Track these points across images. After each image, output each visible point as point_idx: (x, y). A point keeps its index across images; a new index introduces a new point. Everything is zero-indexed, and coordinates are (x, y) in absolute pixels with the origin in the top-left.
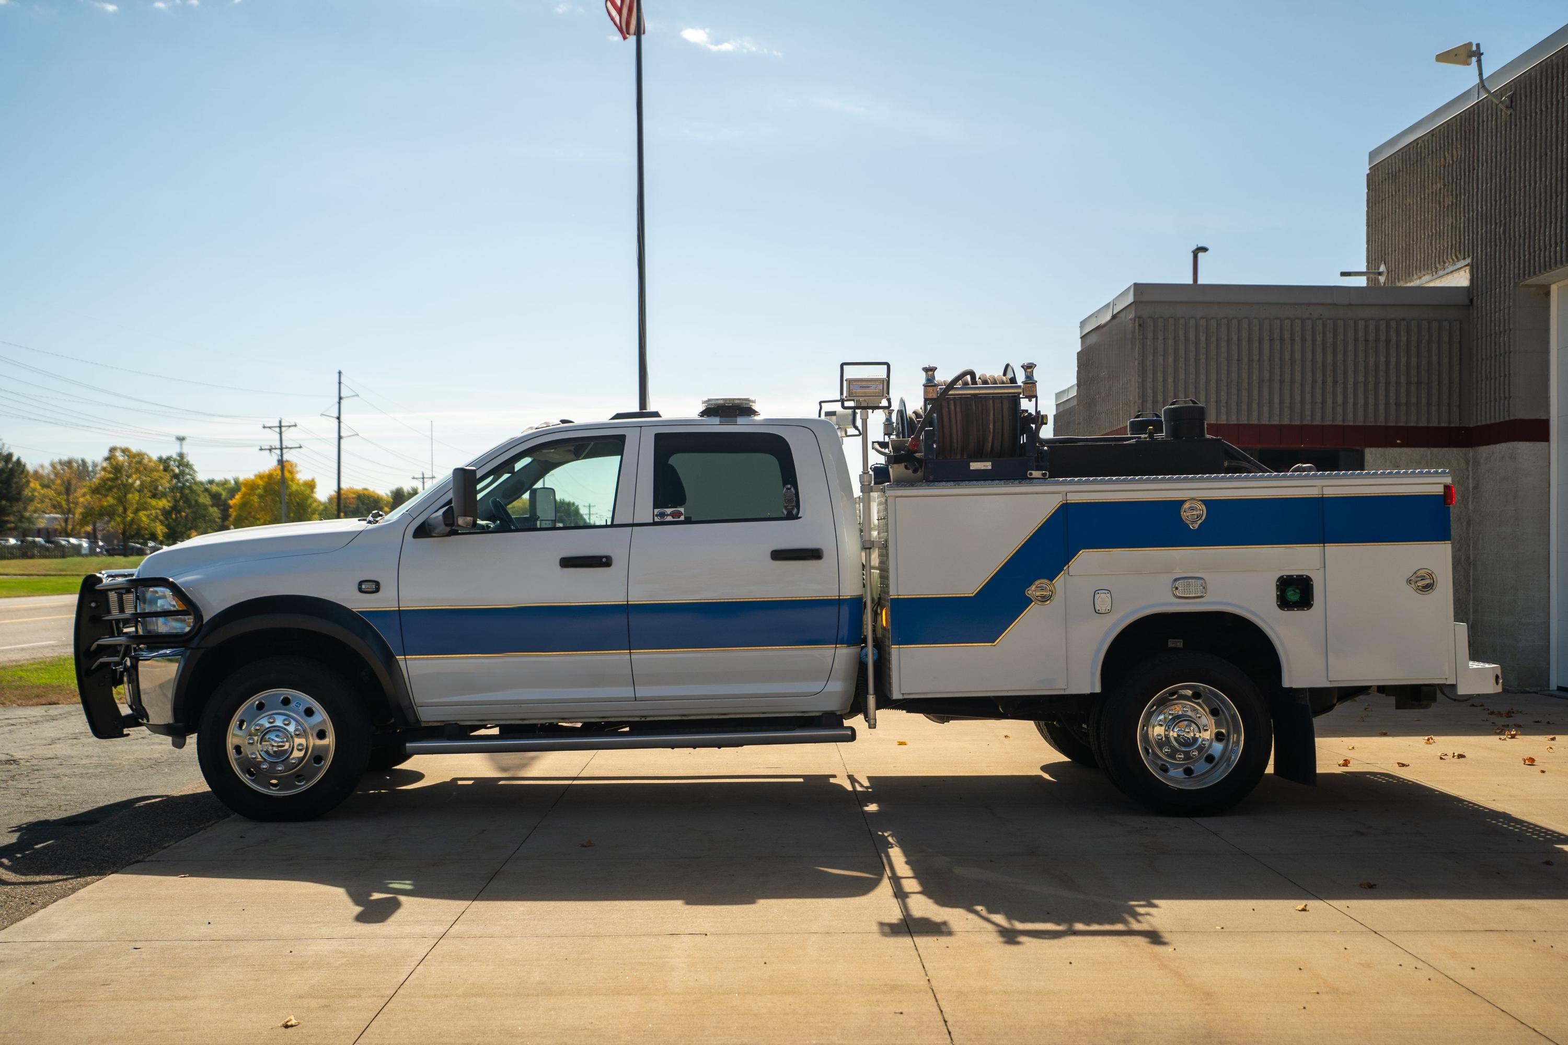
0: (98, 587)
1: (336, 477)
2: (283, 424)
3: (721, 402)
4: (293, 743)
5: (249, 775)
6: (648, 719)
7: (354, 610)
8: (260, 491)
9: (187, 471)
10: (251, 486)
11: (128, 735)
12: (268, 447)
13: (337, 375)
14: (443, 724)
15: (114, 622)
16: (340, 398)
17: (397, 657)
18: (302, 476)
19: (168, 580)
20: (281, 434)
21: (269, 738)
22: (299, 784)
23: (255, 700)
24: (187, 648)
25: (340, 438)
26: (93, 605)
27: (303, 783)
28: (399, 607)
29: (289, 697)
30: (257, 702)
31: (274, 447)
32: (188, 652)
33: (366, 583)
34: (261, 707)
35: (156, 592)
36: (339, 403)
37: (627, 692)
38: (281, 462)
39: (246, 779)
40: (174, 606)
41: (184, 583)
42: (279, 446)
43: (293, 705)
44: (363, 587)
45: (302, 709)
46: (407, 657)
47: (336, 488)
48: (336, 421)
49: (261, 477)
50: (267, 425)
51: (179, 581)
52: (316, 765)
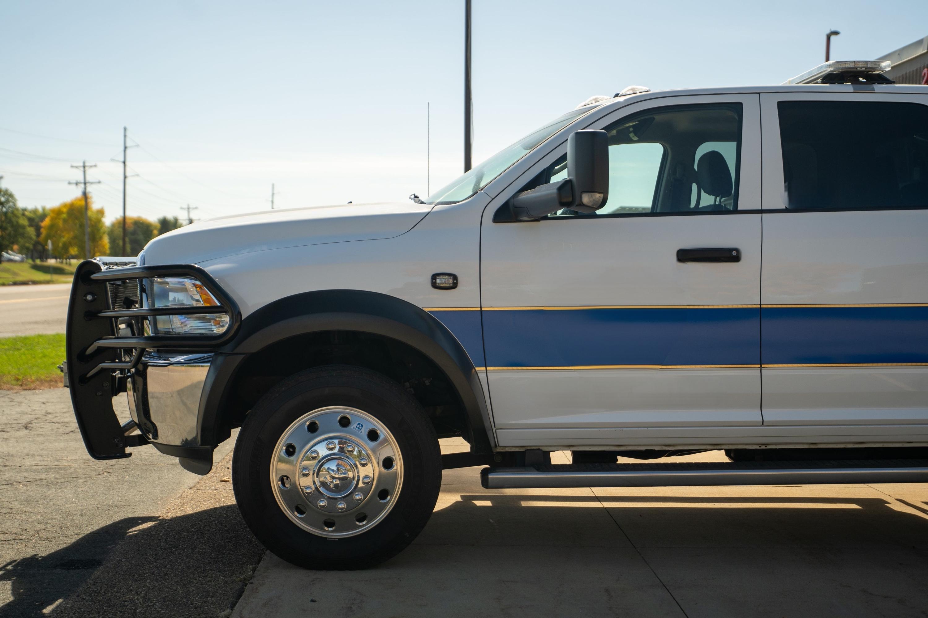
0: (94, 276)
1: (122, 204)
2: (87, 164)
3: (852, 65)
4: (358, 473)
5: (298, 513)
6: (769, 447)
7: (426, 310)
8: (64, 216)
9: (10, 199)
10: (57, 212)
11: (130, 455)
12: (74, 182)
13: (123, 131)
14: (522, 450)
15: (113, 319)
16: (125, 148)
17: (477, 369)
18: (95, 205)
19: (194, 267)
20: (84, 172)
21: (329, 468)
22: (361, 524)
23: (305, 419)
24: (217, 354)
25: (125, 177)
26: (89, 298)
27: (364, 523)
28: (481, 307)
29: (348, 416)
30: (308, 423)
31: (79, 181)
32: (220, 359)
33: (442, 277)
34: (313, 428)
35: (167, 283)
36: (125, 151)
37: (753, 415)
38: (85, 195)
39: (294, 517)
40: (198, 301)
41: (214, 272)
42: (82, 181)
43: (353, 426)
44: (438, 281)
45: (365, 431)
46: (488, 368)
47: (121, 214)
48: (122, 165)
49: (65, 205)
50: (74, 164)
51: (209, 269)
52: (382, 501)
